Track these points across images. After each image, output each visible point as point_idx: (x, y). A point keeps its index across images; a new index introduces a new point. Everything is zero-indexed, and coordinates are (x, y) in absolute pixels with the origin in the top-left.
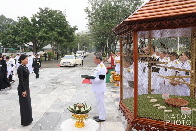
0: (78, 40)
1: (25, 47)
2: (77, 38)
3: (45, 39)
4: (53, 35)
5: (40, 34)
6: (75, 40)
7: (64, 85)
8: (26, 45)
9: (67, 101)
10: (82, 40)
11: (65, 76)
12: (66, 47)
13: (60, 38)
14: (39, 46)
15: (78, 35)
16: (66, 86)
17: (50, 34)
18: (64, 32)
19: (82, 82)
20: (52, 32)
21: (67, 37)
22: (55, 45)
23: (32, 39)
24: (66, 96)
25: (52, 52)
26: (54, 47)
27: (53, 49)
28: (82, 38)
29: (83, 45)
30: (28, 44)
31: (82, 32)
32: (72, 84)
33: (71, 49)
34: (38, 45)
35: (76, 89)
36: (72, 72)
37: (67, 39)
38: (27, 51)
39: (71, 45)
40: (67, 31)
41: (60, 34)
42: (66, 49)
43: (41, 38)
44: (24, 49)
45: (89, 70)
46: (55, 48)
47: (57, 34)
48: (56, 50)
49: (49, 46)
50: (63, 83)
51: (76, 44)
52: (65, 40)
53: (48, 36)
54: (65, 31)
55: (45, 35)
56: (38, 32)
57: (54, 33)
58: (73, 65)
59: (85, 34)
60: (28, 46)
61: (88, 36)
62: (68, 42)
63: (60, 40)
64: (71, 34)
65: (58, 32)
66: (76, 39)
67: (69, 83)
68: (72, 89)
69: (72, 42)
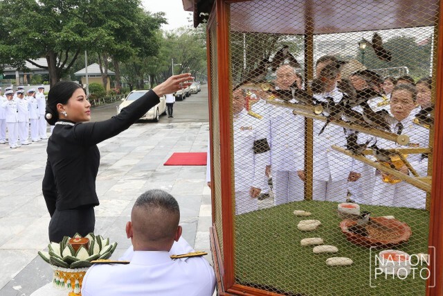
0: (169, 50)
1: (28, 70)
2: (168, 46)
3: (78, 48)
4: (100, 37)
5: (63, 34)
6: (162, 52)
7: (115, 171)
8: (28, 65)
9: (112, 215)
10: (182, 50)
11: (125, 145)
12: (137, 70)
13: (118, 47)
14: (66, 66)
15: (169, 37)
16: (120, 172)
17: (92, 36)
18: (130, 29)
19: (165, 161)
20: (98, 30)
21: (137, 43)
22: (109, 66)
23: (45, 48)
24: (114, 201)
25: (100, 82)
26: (106, 71)
27: (105, 77)
28: (182, 45)
29: (185, 65)
30: (34, 64)
31: (182, 29)
32: (138, 168)
33: (153, 76)
34: (63, 66)
35: (144, 182)
36: (147, 135)
37: (138, 49)
38: (34, 81)
39: (152, 64)
40: (138, 27)
41: (120, 34)
42: (139, 74)
43: (67, 45)
44: (28, 77)
45: (191, 128)
46: (109, 71)
47: (109, 35)
48: (113, 78)
49: (94, 69)
50: (116, 166)
51: (165, 62)
52: (133, 51)
53: (85, 39)
54: (132, 28)
55: (78, 38)
56: (59, 31)
57: (102, 31)
58: (152, 117)
59: (190, 34)
60: (35, 67)
61: (196, 39)
62: (140, 55)
63: (118, 51)
64: (149, 35)
65: (113, 29)
66: (163, 48)
67: (129, 166)
68: (134, 182)
69: (155, 58)
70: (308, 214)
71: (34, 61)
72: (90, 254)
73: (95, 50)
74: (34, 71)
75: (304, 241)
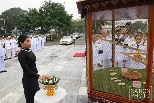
0: (74, 25)
1: (36, 31)
2: (74, 23)
3: (49, 24)
4: (55, 21)
5: (45, 21)
6: (72, 25)
7: (59, 58)
8: (36, 29)
9: (59, 70)
10: (78, 25)
11: (62, 51)
12: (65, 30)
13: (60, 24)
14: (46, 29)
15: (74, 21)
16: (61, 59)
17: (53, 21)
18: (63, 19)
19: (73, 56)
20: (55, 19)
21: (65, 23)
22: (58, 29)
23: (40, 25)
24: (59, 67)
25: (55, 34)
26: (57, 31)
27: (56, 32)
28: (78, 23)
29: (79, 29)
30: (37, 29)
31: (78, 19)
32: (65, 57)
33: (70, 32)
34: (45, 29)
35: (67, 61)
36: (68, 48)
37: (66, 24)
38: (37, 33)
39: (70, 28)
40: (66, 18)
41: (61, 20)
42: (66, 31)
43: (46, 24)
44: (36, 32)
45: (80, 46)
46: (58, 31)
47: (58, 21)
48: (59, 32)
49: (54, 30)
50: (59, 57)
51: (73, 28)
52: (64, 25)
53: (51, 22)
54: (64, 19)
55: (49, 21)
56: (44, 20)
57: (56, 19)
58: (69, 43)
59: (80, 20)
60: (38, 30)
61: (82, 21)
62: (66, 26)
63: (60, 25)
64: (69, 21)
65: (59, 19)
66: (73, 24)
67: (63, 57)
68: (64, 61)
69: (70, 27)
70: (113, 71)
71: (37, 28)
72: (53, 81)
73: (54, 25)
74: (37, 31)
75: (112, 79)
